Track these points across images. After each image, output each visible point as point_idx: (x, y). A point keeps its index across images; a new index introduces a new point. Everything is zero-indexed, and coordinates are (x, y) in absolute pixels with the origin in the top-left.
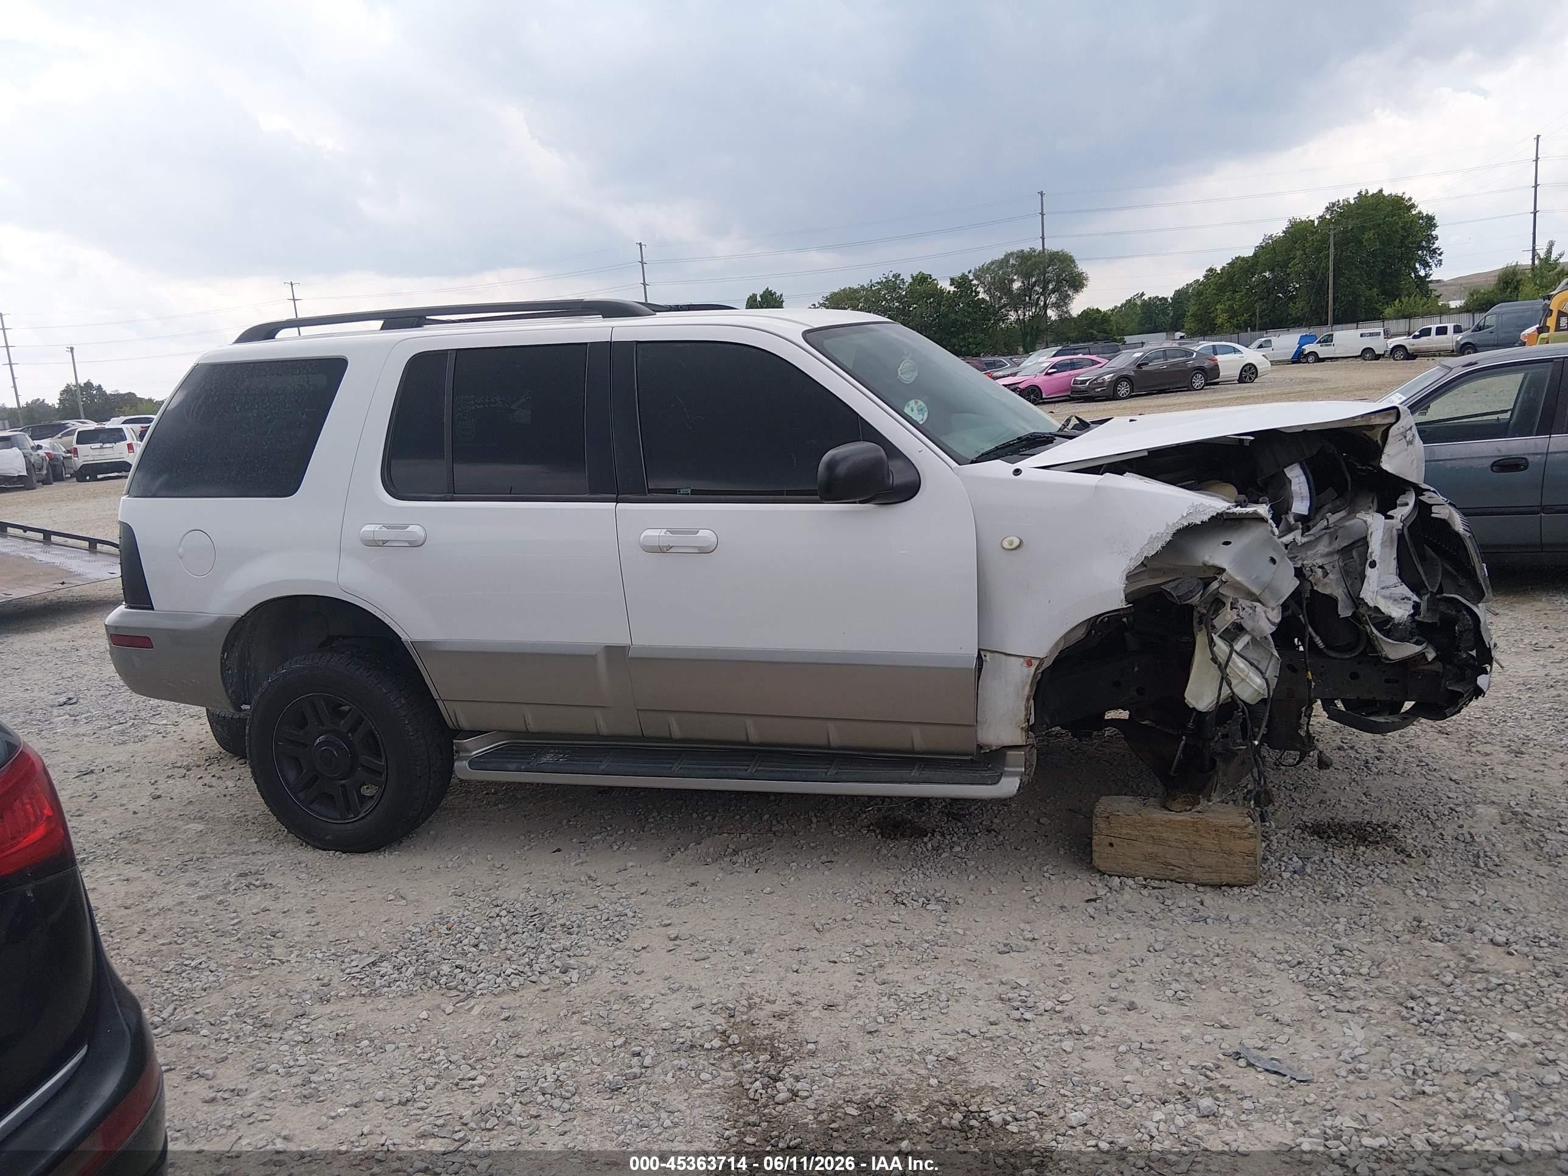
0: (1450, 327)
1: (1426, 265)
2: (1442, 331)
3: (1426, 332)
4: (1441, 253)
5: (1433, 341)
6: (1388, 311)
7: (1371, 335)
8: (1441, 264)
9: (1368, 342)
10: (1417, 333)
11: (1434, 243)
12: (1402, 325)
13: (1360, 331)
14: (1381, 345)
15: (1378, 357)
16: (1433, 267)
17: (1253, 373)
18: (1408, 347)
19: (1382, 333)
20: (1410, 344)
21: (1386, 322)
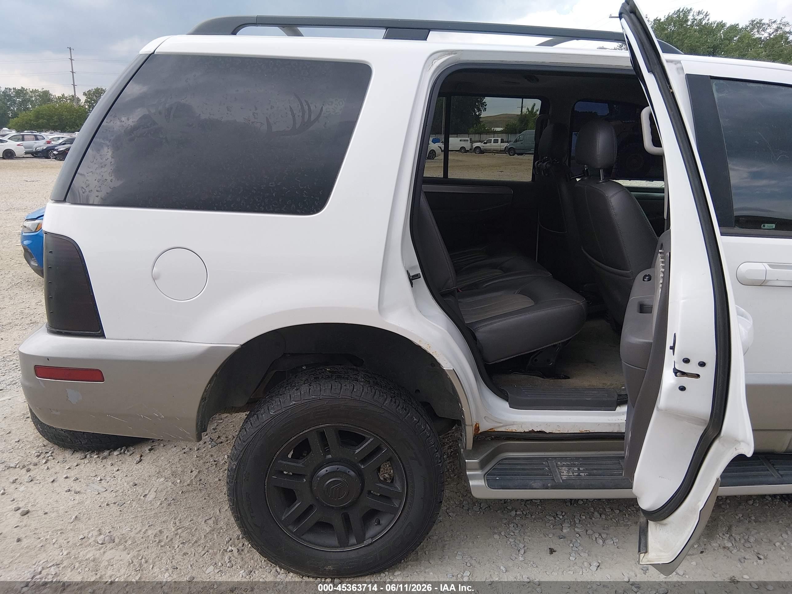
0: (500, 139)
1: (479, 110)
2: (496, 141)
3: (490, 141)
4: (486, 105)
5: (492, 145)
6: (471, 130)
7: (465, 140)
8: (486, 110)
9: (463, 144)
10: (485, 141)
11: (483, 100)
12: (477, 137)
13: (460, 139)
14: (467, 145)
15: (467, 151)
16: (482, 111)
17: (433, 155)
18: (481, 148)
19: (469, 140)
20: (482, 146)
21: (470, 135)
